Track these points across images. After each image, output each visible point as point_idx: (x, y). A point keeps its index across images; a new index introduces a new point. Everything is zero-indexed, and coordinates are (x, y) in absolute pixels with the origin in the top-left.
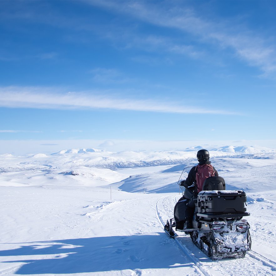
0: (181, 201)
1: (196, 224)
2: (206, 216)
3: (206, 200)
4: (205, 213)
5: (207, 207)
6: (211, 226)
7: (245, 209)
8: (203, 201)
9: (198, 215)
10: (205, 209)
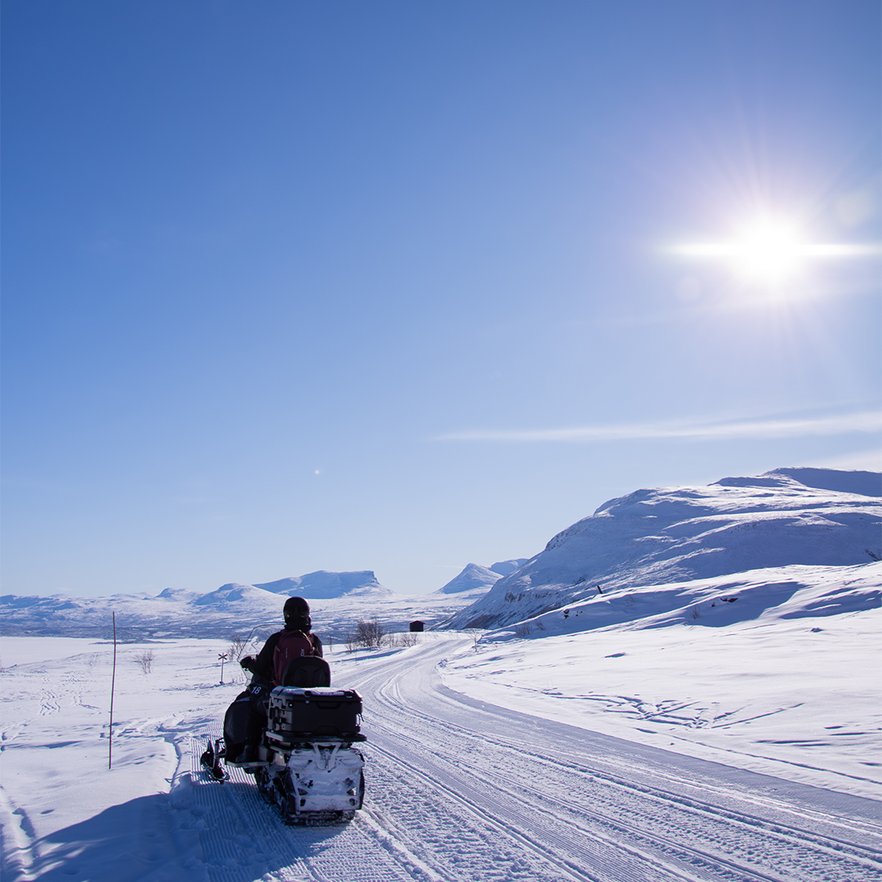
0: (242, 700)
1: (264, 752)
2: (279, 738)
3: (283, 707)
4: (279, 732)
5: (284, 720)
6: (287, 758)
7: (358, 728)
8: (277, 708)
9: (269, 734)
10: (280, 724)
